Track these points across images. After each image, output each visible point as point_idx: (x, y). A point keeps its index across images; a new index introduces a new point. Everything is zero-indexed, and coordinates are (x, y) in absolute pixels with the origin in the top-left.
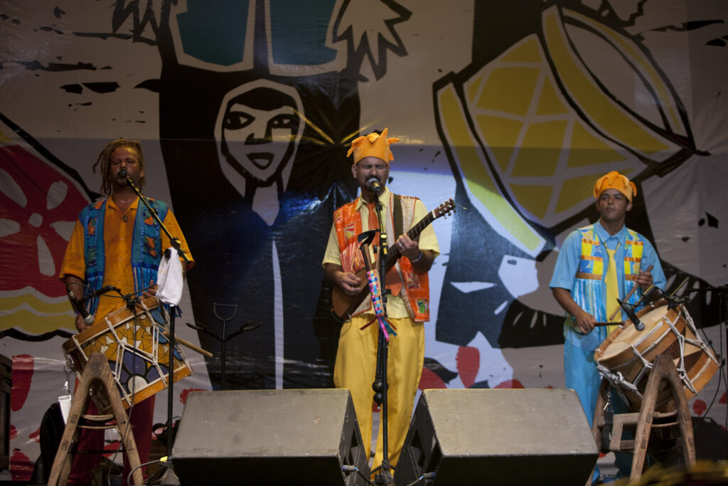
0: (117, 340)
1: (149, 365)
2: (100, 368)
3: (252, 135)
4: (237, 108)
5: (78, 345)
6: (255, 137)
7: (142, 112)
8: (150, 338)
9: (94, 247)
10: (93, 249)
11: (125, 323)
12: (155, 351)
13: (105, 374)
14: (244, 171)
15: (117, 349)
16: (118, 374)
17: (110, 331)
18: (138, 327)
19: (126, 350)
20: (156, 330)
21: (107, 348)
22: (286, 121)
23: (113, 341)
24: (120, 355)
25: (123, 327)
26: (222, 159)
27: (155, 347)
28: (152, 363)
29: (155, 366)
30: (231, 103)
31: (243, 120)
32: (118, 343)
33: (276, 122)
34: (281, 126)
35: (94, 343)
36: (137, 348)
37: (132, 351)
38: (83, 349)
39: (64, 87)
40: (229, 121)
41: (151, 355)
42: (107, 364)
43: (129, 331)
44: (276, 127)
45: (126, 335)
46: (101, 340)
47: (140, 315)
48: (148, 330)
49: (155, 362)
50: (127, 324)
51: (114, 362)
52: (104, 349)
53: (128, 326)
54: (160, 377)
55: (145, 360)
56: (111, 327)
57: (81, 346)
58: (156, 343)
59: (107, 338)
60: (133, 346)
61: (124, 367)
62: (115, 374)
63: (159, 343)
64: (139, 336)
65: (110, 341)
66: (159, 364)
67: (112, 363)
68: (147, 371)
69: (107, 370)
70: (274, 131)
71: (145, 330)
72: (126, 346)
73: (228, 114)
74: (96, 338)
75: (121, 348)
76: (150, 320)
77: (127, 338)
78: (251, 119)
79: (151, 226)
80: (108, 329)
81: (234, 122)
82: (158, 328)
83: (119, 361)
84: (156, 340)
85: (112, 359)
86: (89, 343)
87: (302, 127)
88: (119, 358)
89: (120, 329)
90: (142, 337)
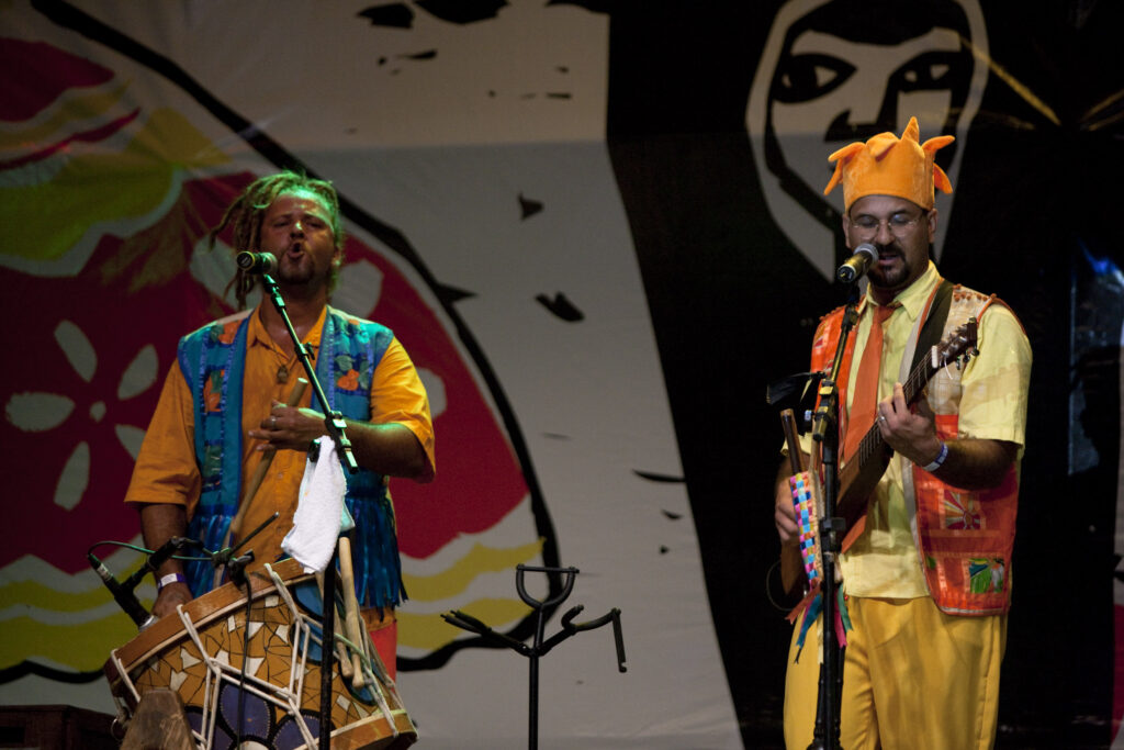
0: (202, 659)
1: (280, 715)
2: (162, 726)
3: (845, 115)
4: (809, 43)
5: (124, 672)
6: (854, 120)
7: (564, 70)
8: (286, 651)
9: (217, 442)
10: (217, 448)
11: (225, 616)
12: (296, 682)
13: (173, 739)
14: (829, 213)
15: (204, 680)
16: (206, 737)
17: (187, 637)
18: (255, 627)
19: (223, 682)
20: (302, 632)
21: (183, 676)
22: (938, 71)
23: (198, 661)
24: (212, 693)
25: (220, 626)
26: (770, 184)
27: (298, 671)
28: (285, 710)
29: (293, 718)
30: (794, 32)
31: (824, 76)
32: (207, 665)
33: (911, 76)
34: (925, 83)
35: (155, 667)
36: (250, 674)
37: (238, 683)
38: (134, 682)
39: (367, 13)
40: (786, 81)
41: (286, 691)
42: (178, 715)
43: (234, 636)
44: (910, 88)
45: (225, 646)
46: (169, 658)
47: (263, 598)
48: (282, 632)
49: (294, 708)
50: (231, 620)
51: (199, 710)
52: (177, 680)
53: (232, 623)
54: (303, 742)
55: (271, 704)
56: (191, 629)
57: (130, 674)
58: (298, 662)
59: (184, 653)
60: (239, 671)
61: (220, 721)
62: (201, 737)
63: (308, 661)
64: (256, 647)
65: (189, 660)
66: (303, 712)
67: (192, 712)
68: (275, 728)
69: (176, 730)
70: (904, 100)
71: (274, 634)
72: (225, 671)
73: (787, 61)
74: (160, 655)
75: (213, 675)
76: (289, 610)
77: (229, 652)
78: (844, 71)
79: (352, 393)
80: (184, 633)
81: (798, 82)
82: (307, 628)
83: (209, 707)
84: (300, 653)
85: (195, 702)
86: (147, 665)
87: (979, 82)
88: (208, 699)
89: (211, 631)
90: (266, 649)
